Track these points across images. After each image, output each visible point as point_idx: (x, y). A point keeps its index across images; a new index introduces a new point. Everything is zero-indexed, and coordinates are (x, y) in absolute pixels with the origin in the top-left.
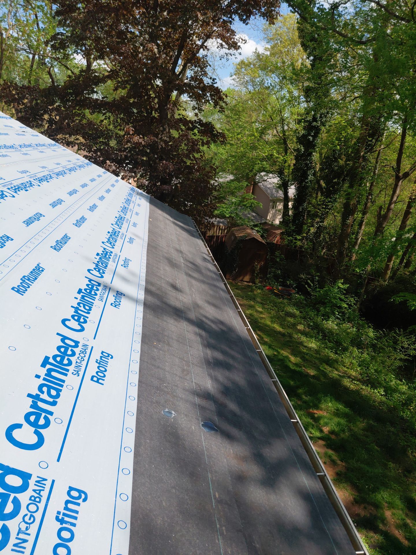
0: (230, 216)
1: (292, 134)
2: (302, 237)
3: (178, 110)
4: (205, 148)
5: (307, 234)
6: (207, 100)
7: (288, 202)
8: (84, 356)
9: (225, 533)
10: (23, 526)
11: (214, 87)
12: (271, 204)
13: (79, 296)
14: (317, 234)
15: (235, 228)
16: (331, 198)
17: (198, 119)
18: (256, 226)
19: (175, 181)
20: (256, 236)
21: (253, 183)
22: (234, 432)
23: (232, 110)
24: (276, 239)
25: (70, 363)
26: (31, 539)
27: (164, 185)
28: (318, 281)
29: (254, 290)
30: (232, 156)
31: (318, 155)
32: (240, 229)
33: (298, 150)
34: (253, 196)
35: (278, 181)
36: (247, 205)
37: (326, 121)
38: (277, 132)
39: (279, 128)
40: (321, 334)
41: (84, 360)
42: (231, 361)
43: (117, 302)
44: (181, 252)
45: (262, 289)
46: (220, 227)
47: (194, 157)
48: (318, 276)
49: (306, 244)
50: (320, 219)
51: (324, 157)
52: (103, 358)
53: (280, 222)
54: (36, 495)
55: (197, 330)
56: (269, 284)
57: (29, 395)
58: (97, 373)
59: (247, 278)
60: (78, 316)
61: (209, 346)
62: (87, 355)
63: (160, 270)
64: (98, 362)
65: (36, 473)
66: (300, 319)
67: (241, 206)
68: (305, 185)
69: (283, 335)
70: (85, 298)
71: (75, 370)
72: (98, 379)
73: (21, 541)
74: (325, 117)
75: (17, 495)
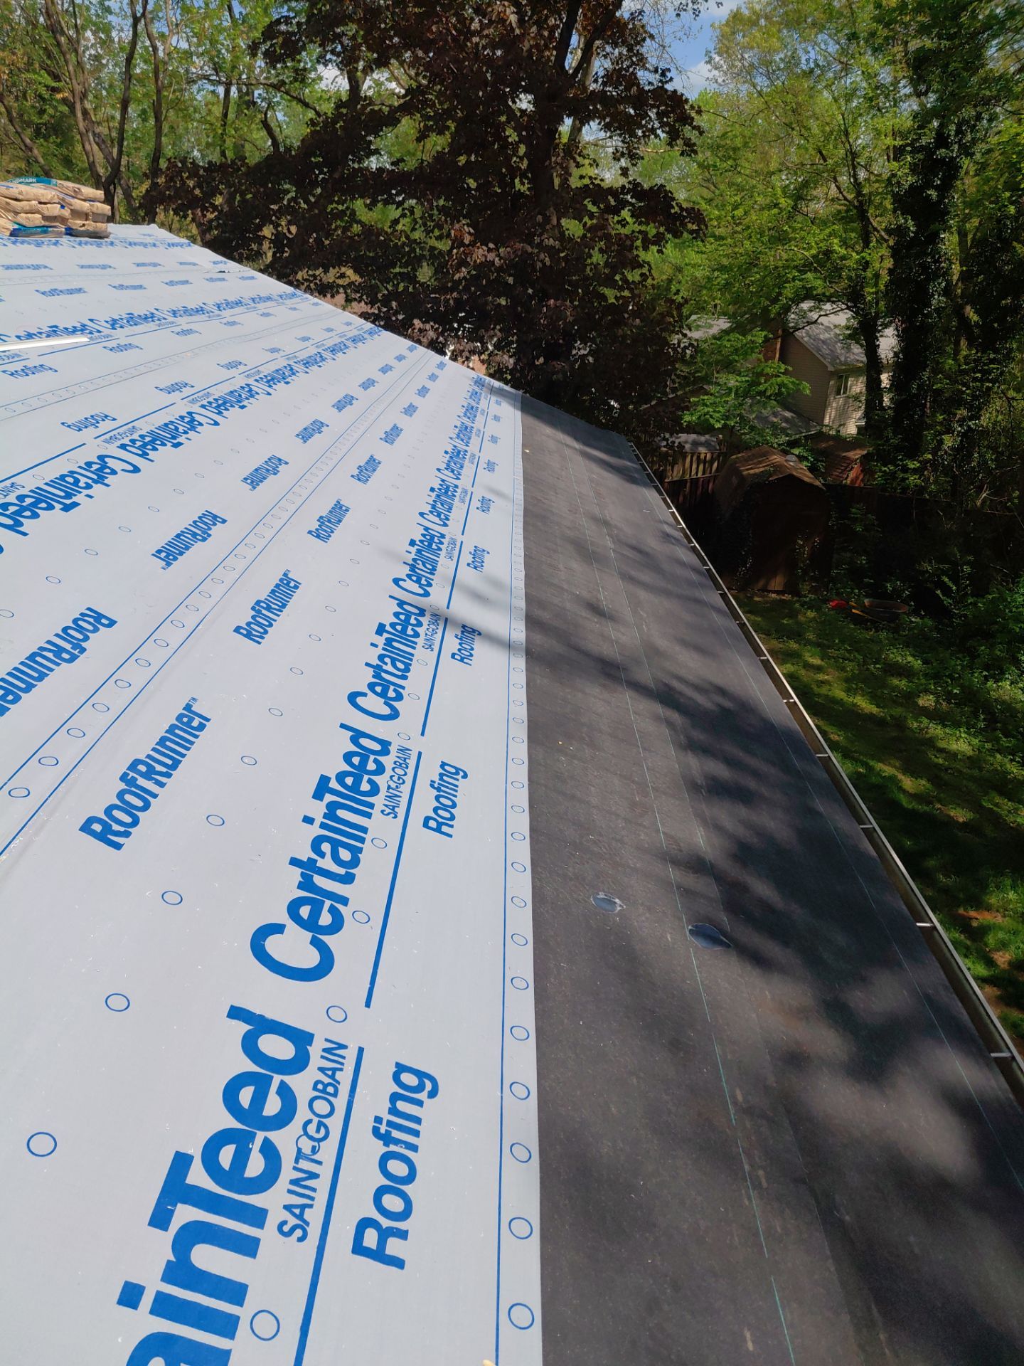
0: (725, 426)
1: (880, 190)
2: (920, 462)
3: (578, 166)
4: (651, 255)
5: (934, 453)
6: (649, 130)
7: (880, 373)
8: (403, 773)
9: (765, 1184)
10: (306, 1145)
11: (666, 91)
12: (832, 383)
13: (381, 641)
14: (962, 452)
15: (740, 455)
16: (996, 351)
17: (630, 183)
18: (793, 444)
19: (580, 350)
20: (796, 469)
21: (780, 332)
22: (772, 948)
23: (715, 148)
24: (852, 475)
25: (375, 790)
26: (326, 1172)
27: (553, 360)
28: (970, 577)
29: (798, 612)
30: (722, 268)
31: (955, 238)
32: (754, 455)
33: (899, 231)
34: (783, 367)
35: (848, 319)
36: (769, 393)
37: (974, 141)
38: (838, 188)
39: (844, 179)
40: (982, 717)
41: (404, 782)
42: (752, 784)
43: (465, 649)
44: (606, 523)
45: (818, 609)
46: (699, 457)
47: (625, 280)
48: (968, 563)
49: (934, 483)
50: (970, 410)
51: (972, 242)
52: (445, 778)
53: (859, 428)
54: (327, 1080)
55: (659, 709)
56: (838, 594)
57: (294, 862)
58: (435, 810)
59: (777, 583)
60: (380, 686)
61: (692, 746)
62: (411, 771)
63: (559, 570)
64: (436, 785)
65: (322, 1031)
66: (923, 681)
67: (753, 398)
68: (922, 322)
69: (880, 722)
70: (395, 644)
71: (386, 806)
72: (440, 825)
73: (304, 1175)
74: (971, 132)
75: (287, 1079)
